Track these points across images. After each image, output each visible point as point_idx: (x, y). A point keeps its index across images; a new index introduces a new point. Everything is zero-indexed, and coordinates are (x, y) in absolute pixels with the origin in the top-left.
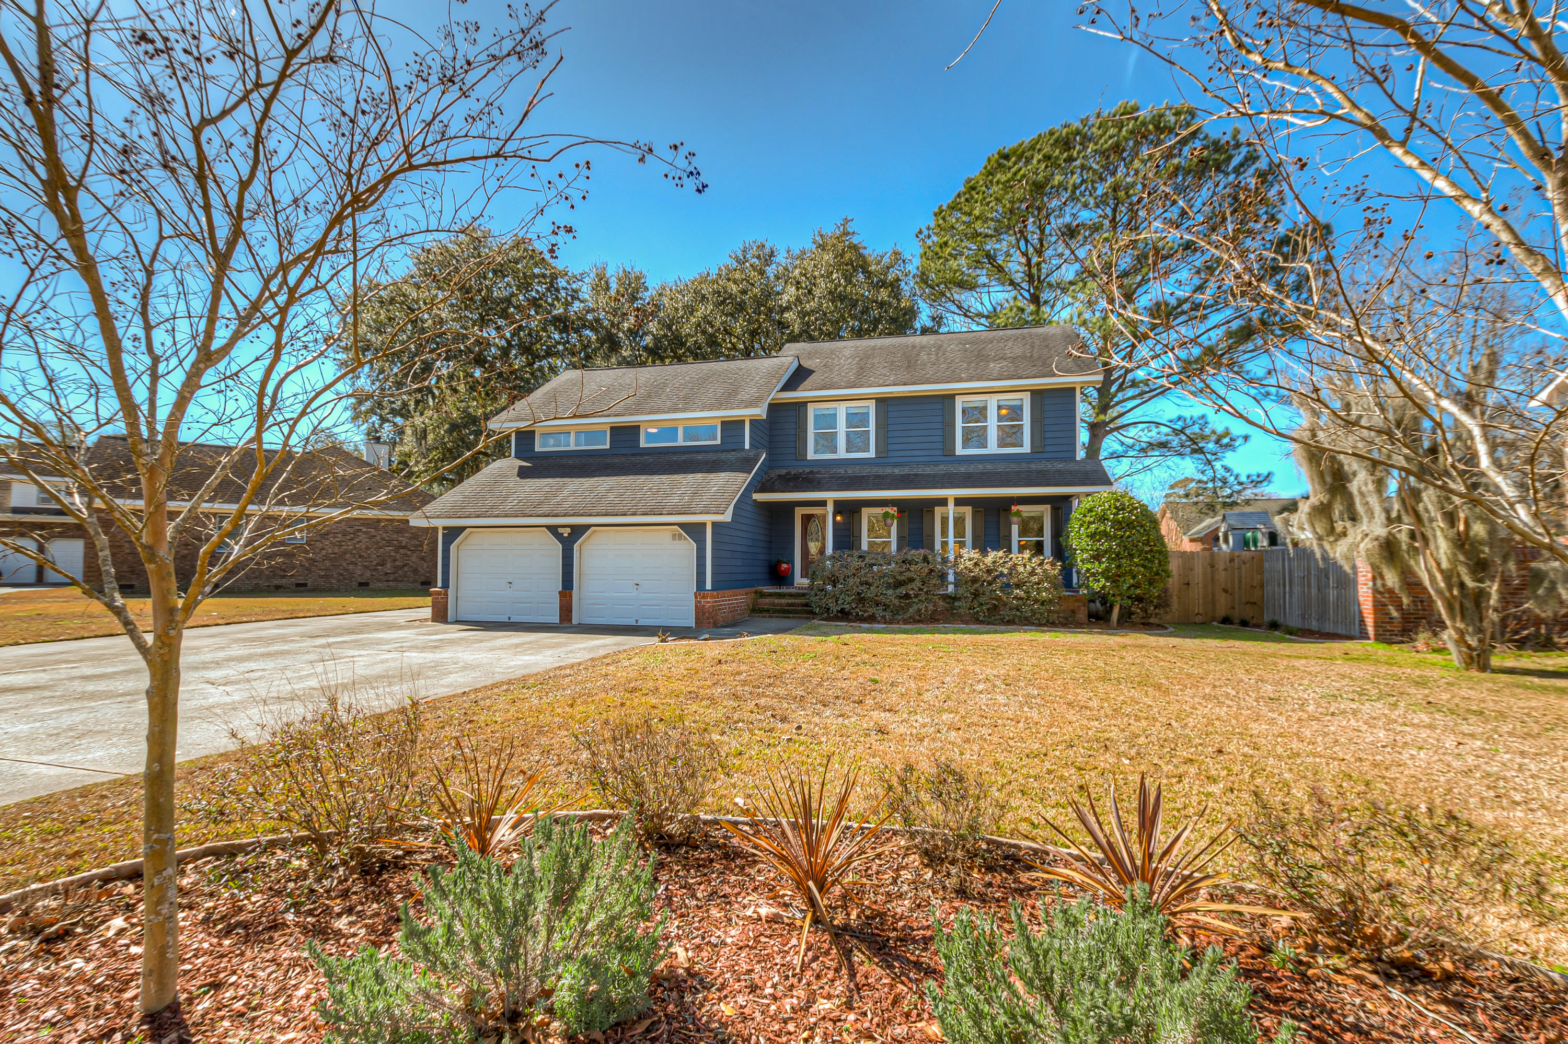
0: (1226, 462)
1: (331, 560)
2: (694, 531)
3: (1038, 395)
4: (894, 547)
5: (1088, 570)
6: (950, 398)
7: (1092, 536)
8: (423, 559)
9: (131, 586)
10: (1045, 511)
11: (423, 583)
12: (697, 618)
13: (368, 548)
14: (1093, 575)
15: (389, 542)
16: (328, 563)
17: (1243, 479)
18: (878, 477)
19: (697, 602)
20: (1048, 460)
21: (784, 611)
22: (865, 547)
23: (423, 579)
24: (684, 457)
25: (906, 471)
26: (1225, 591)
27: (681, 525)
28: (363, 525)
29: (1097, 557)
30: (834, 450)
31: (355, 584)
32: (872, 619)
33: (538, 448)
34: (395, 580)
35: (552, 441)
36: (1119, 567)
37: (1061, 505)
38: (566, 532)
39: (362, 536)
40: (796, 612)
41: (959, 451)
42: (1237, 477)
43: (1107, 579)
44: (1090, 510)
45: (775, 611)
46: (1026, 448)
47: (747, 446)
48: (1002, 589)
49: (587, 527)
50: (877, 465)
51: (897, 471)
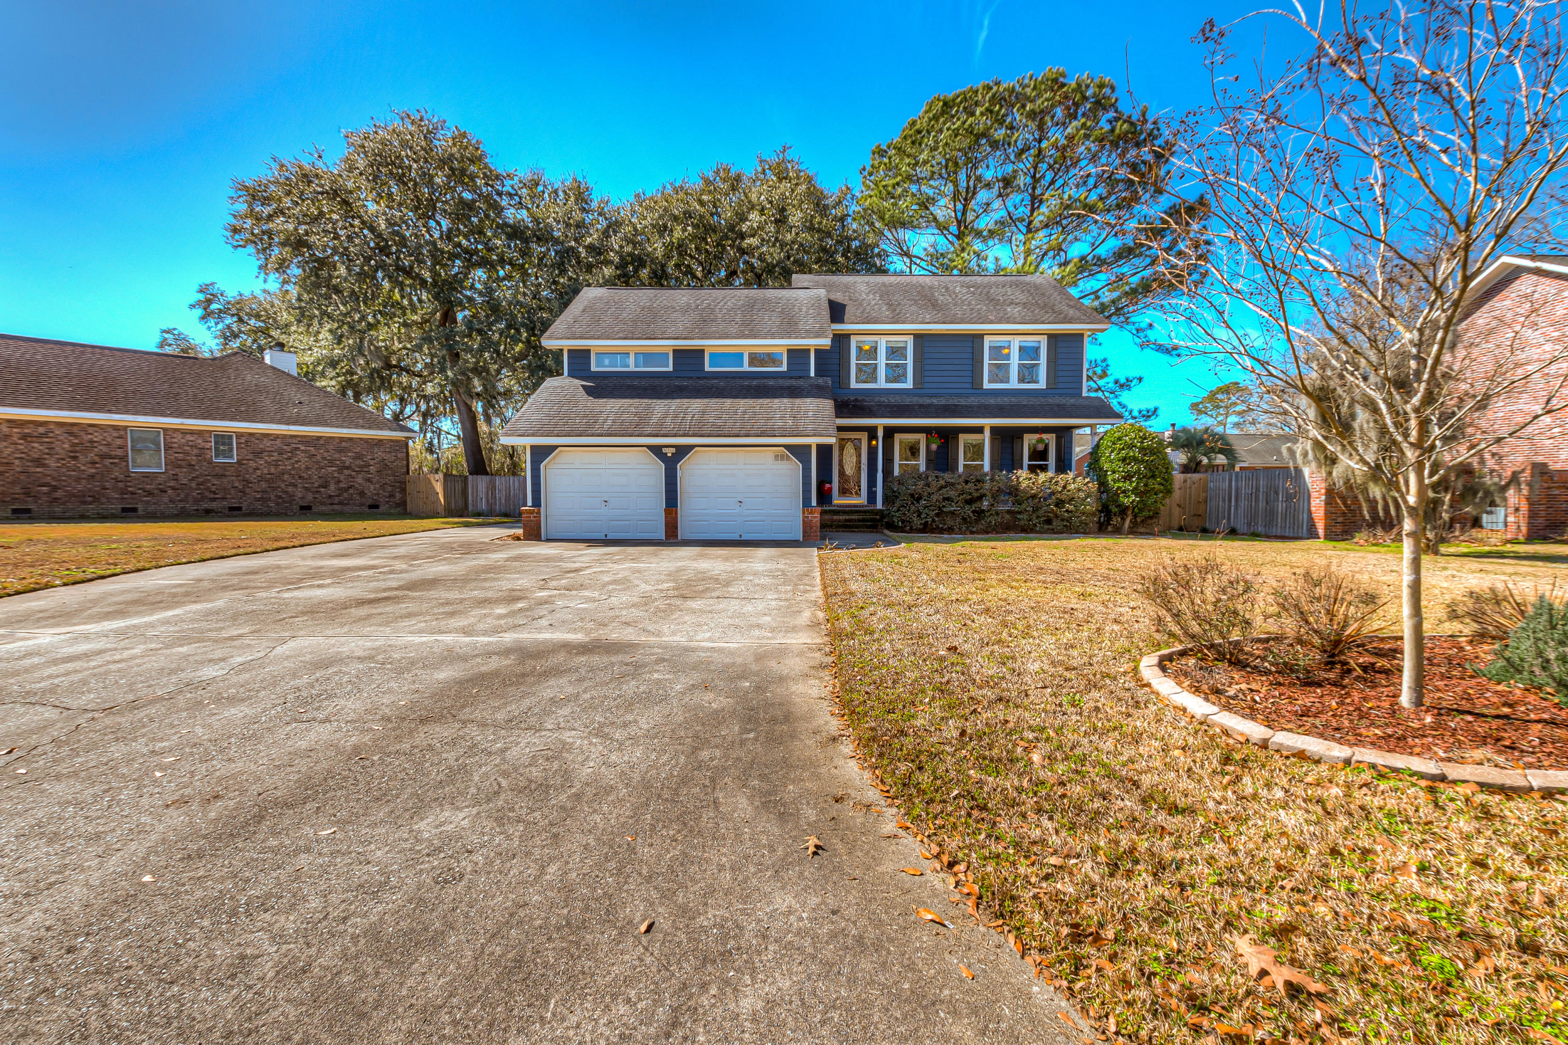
0: (1121, 399)
1: (268, 481)
2: (800, 452)
3: (1054, 339)
4: (987, 468)
5: (1119, 488)
6: (978, 338)
7: (1124, 460)
8: (369, 480)
9: (28, 511)
10: (1051, 439)
11: (371, 507)
12: (805, 532)
13: (308, 468)
14: (1124, 492)
15: (331, 462)
16: (264, 485)
17: (1135, 413)
18: (921, 406)
19: (804, 517)
20: (1061, 395)
21: (845, 526)
22: (961, 469)
23: (370, 502)
24: (755, 383)
25: (943, 401)
26: (1179, 506)
27: (787, 447)
28: (300, 442)
29: (1128, 477)
30: (874, 379)
31: (296, 508)
32: (950, 530)
33: (593, 368)
34: (340, 503)
35: (607, 362)
36: (1146, 485)
37: (1063, 434)
38: (669, 452)
39: (301, 455)
40: (857, 527)
41: (986, 385)
42: (1131, 412)
43: (1136, 495)
44: (1120, 439)
45: (838, 526)
46: (1042, 384)
47: (812, 374)
48: (1057, 505)
49: (690, 448)
50: (915, 395)
51: (935, 401)
